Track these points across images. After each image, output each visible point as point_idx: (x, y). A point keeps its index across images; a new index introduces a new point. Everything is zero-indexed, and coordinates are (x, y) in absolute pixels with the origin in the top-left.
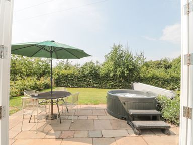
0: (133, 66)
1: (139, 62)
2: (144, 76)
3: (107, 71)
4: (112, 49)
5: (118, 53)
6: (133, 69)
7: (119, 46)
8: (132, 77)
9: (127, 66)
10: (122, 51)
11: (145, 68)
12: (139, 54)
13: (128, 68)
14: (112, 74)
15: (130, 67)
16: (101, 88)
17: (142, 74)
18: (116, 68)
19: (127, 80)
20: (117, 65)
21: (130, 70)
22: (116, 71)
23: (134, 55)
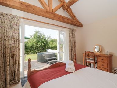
0: (46, 42)
1: (49, 40)
2: (51, 46)
3: (32, 45)
4: (35, 33)
5: (38, 34)
6: (46, 43)
7: (39, 31)
8: (46, 47)
9: (43, 42)
10: (40, 34)
11: (51, 43)
12: (49, 36)
13: (44, 43)
14: (35, 46)
15: (45, 42)
16: (28, 54)
17: (50, 46)
18: (37, 43)
19: (43, 49)
20: (38, 41)
21: (45, 44)
22: (37, 45)
23: (46, 36)
